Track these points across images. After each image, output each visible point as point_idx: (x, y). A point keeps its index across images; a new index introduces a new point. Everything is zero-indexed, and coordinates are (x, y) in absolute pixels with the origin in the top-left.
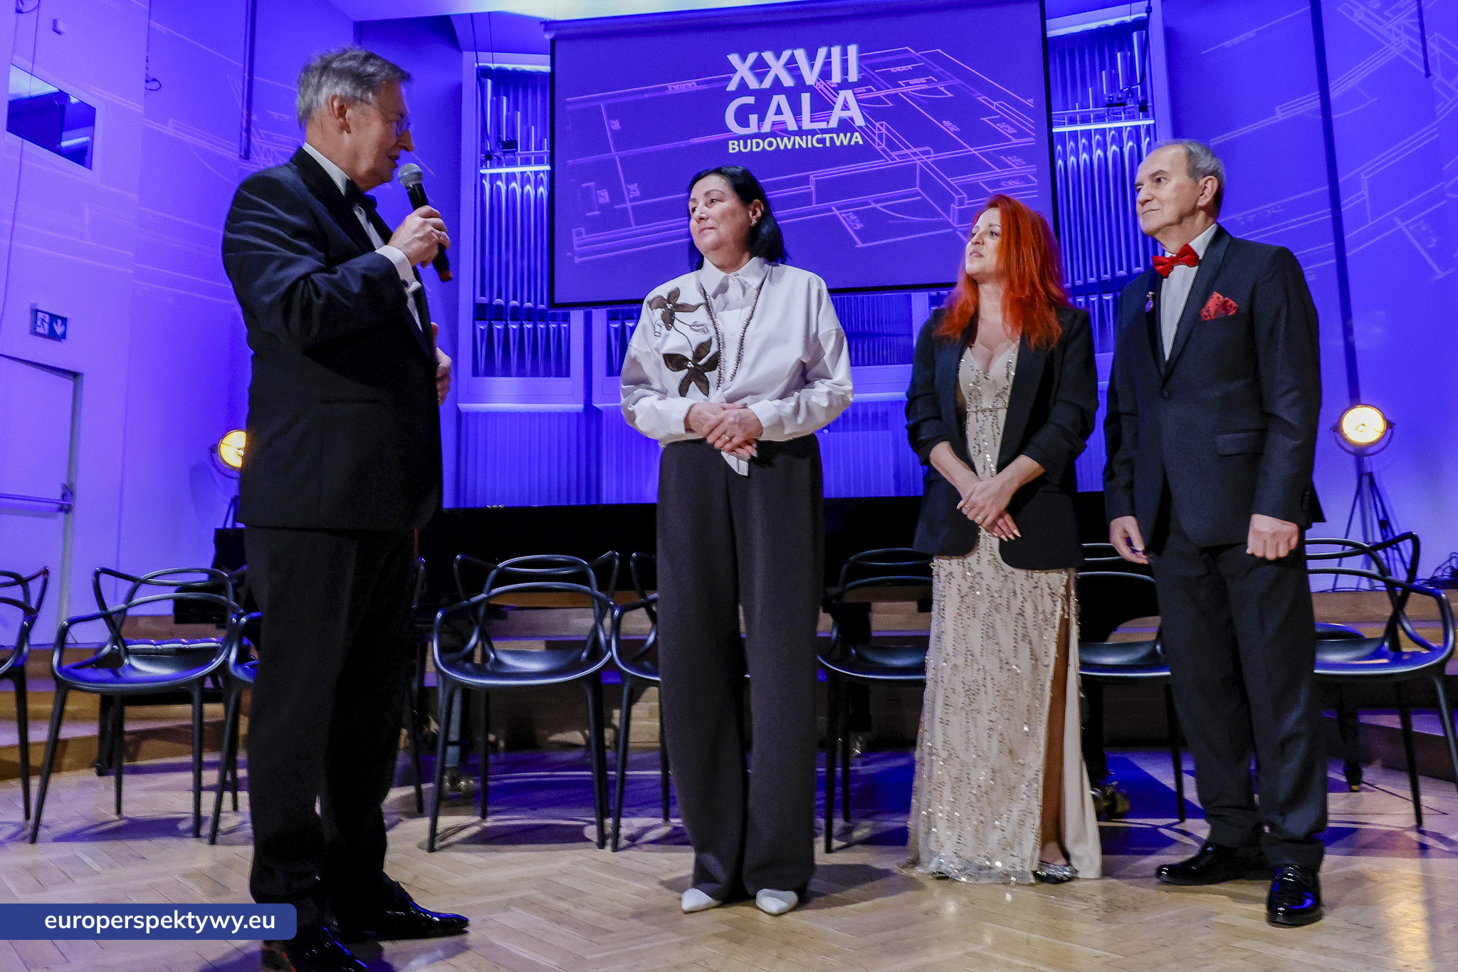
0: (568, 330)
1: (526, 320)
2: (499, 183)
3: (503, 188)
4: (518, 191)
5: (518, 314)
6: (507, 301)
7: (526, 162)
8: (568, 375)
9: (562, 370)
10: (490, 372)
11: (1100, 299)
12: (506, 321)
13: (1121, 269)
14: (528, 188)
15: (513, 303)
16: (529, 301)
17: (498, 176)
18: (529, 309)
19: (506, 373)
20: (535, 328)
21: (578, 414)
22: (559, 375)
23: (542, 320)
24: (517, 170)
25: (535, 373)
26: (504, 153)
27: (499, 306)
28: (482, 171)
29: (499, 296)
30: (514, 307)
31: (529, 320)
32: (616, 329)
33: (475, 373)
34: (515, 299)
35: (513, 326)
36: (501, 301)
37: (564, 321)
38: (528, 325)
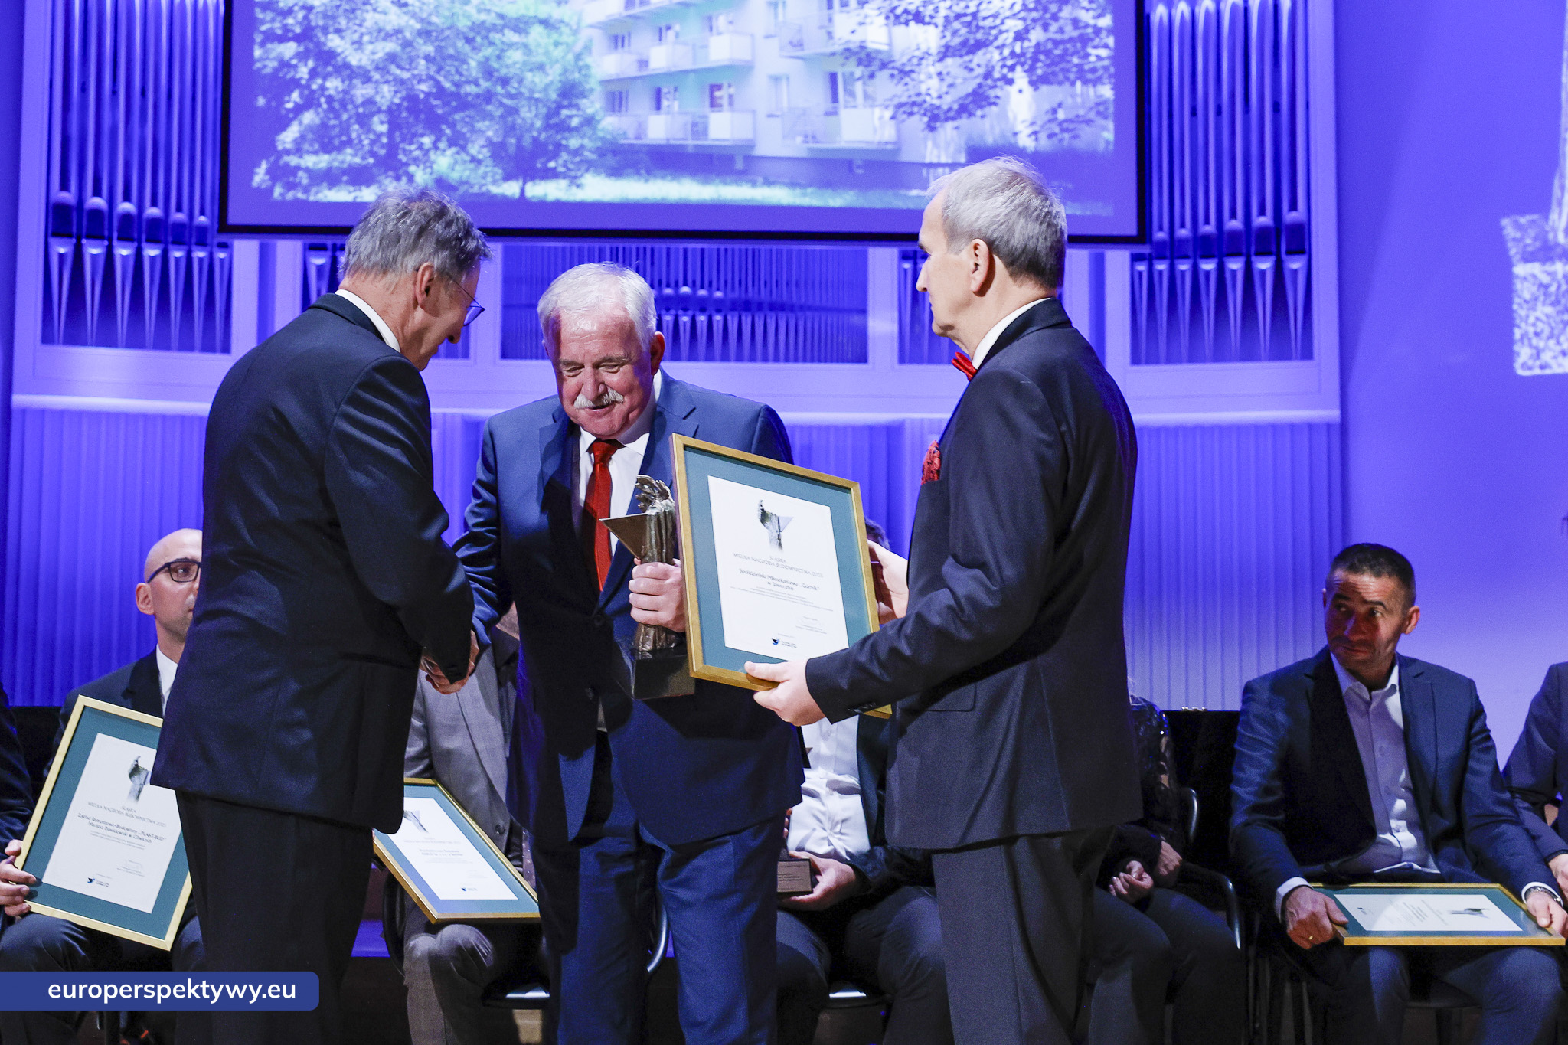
0: (228, 265)
1: (148, 241)
5: (131, 229)
6: (111, 202)
9: (214, 336)
10: (74, 337)
11: (1195, 269)
12: (110, 240)
15: (124, 206)
16: (154, 204)
18: (154, 221)
19: (107, 340)
20: (165, 256)
22: (205, 346)
23: (178, 242)
25: (162, 343)
27: (96, 212)
29: (97, 193)
30: (126, 217)
31: (153, 240)
32: (320, 268)
33: (48, 337)
34: (127, 198)
35: (123, 251)
36: (99, 202)
37: (224, 246)
38: (152, 252)
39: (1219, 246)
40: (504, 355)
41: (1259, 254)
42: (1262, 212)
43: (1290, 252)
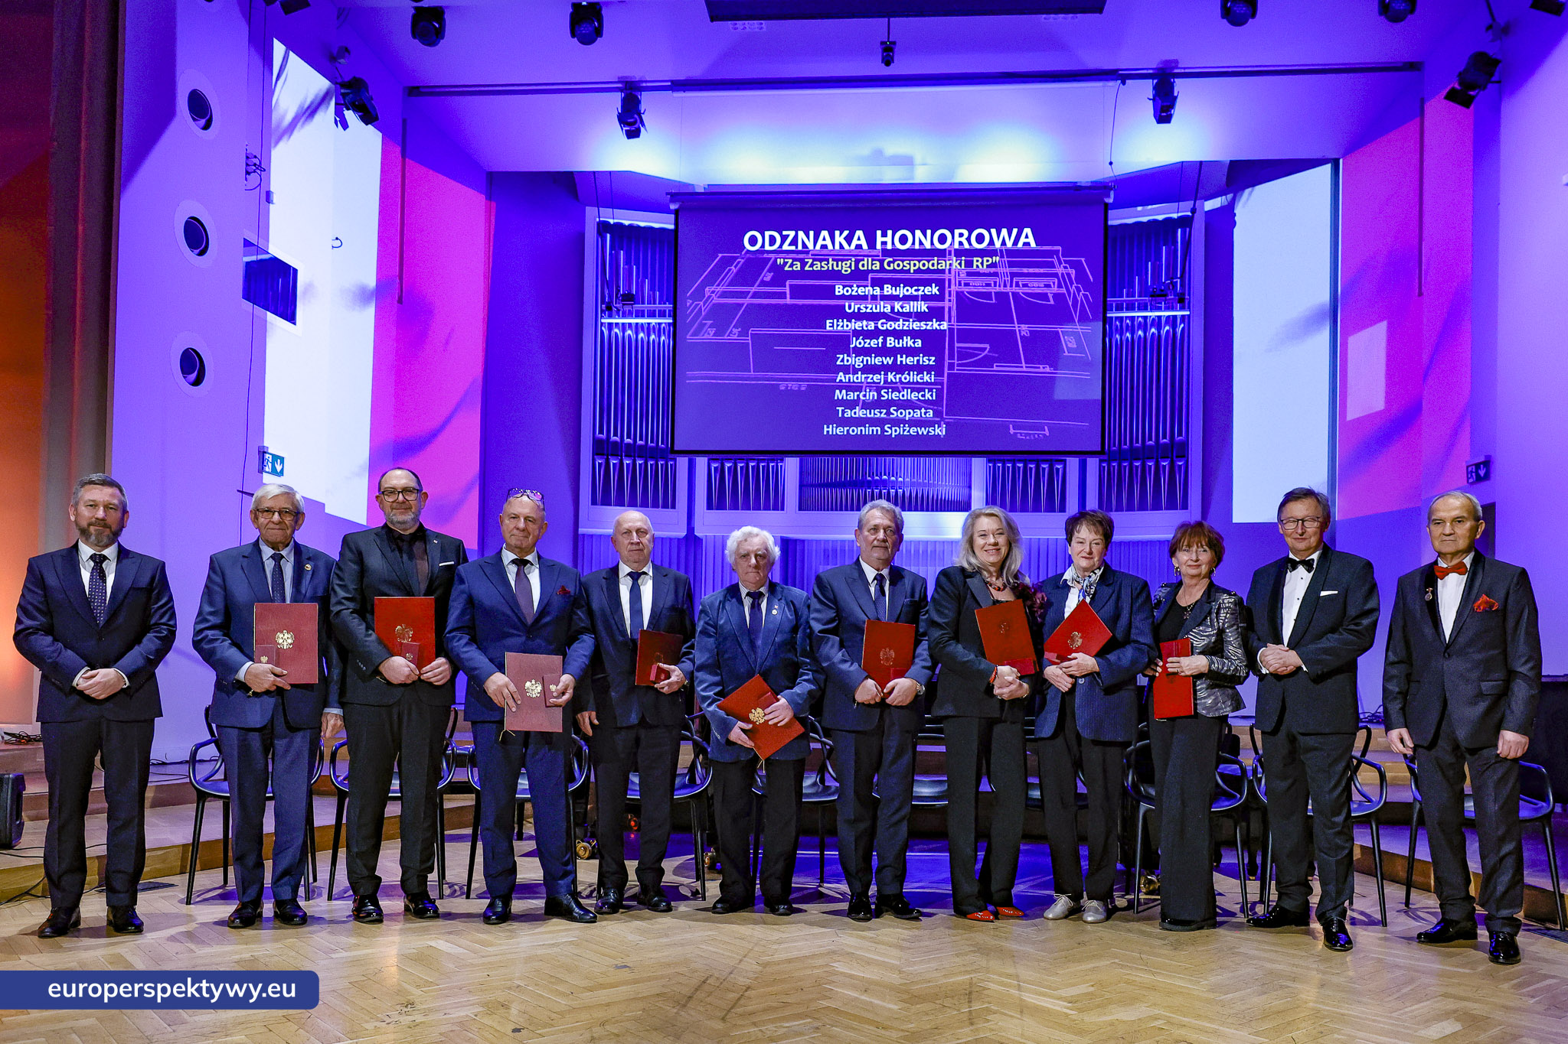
0: (674, 468)
1: (637, 456)
2: (616, 330)
3: (620, 335)
4: (633, 337)
5: (633, 451)
6: (622, 439)
7: (640, 314)
8: (674, 507)
9: (669, 503)
10: (606, 502)
12: (622, 457)
13: (1150, 439)
14: (641, 335)
15: (627, 441)
16: (641, 439)
17: (617, 324)
18: (640, 446)
19: (620, 503)
20: (645, 463)
21: (679, 539)
22: (665, 506)
23: (652, 458)
24: (633, 321)
26: (624, 305)
27: (616, 442)
28: (603, 321)
29: (616, 434)
30: (629, 444)
31: (640, 457)
33: (594, 502)
34: (629, 436)
35: (627, 462)
36: (617, 439)
37: (671, 460)
38: (639, 462)
39: (1144, 454)
40: (800, 509)
41: (1162, 458)
42: (1164, 437)
43: (1177, 457)
